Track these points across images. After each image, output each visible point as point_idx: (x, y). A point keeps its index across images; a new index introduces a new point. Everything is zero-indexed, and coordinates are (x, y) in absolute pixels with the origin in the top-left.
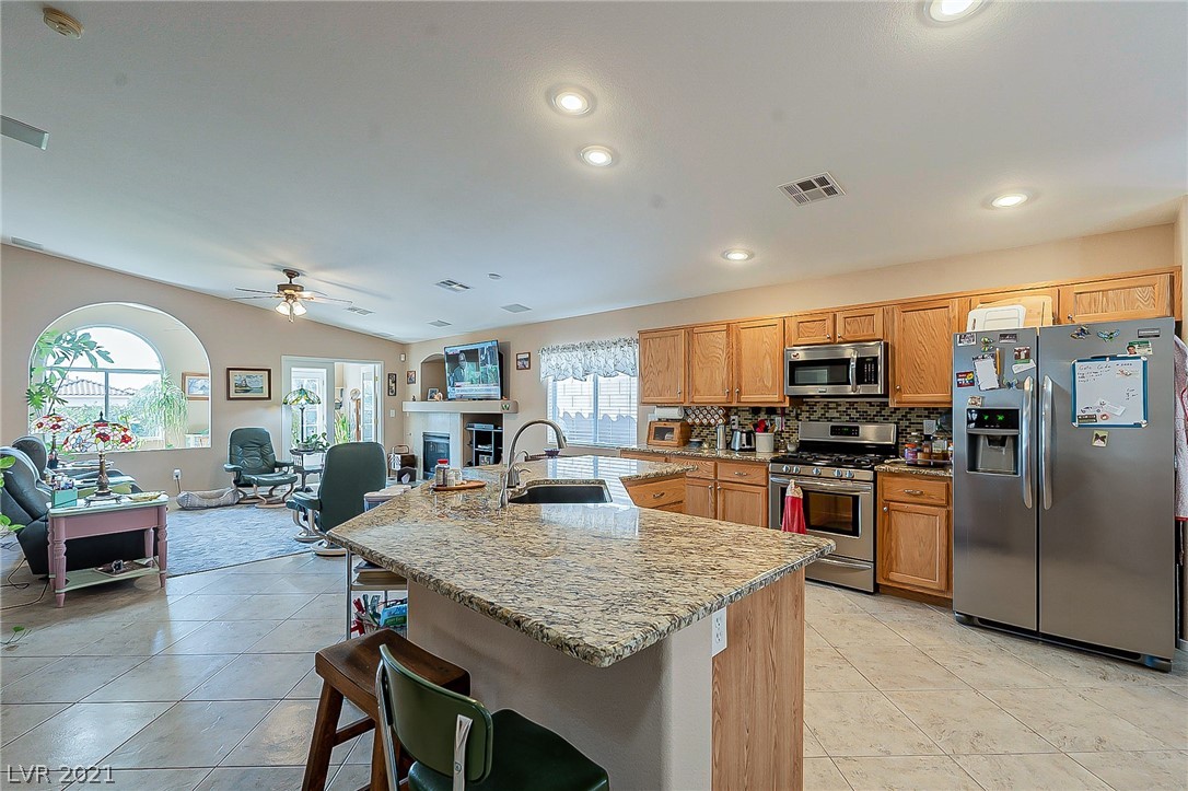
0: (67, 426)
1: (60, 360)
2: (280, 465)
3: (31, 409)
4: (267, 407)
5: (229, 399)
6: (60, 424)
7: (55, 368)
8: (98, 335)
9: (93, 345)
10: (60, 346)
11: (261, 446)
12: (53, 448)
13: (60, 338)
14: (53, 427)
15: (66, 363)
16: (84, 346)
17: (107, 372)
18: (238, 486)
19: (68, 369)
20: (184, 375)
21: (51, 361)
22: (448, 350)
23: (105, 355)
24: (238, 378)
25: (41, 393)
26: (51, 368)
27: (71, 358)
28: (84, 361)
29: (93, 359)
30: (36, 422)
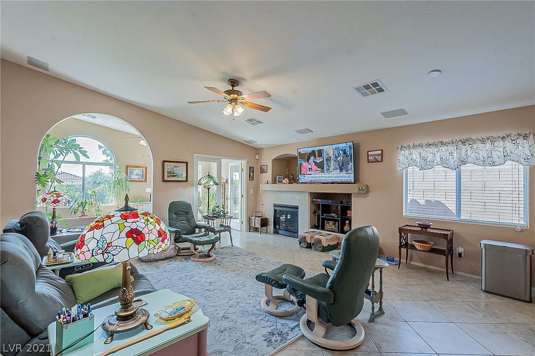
0: (64, 201)
1: (58, 156)
2: (200, 227)
3: (38, 187)
4: (185, 187)
5: (164, 181)
6: (59, 199)
7: (55, 161)
8: (80, 141)
9: (78, 147)
10: (58, 147)
11: (187, 213)
12: (54, 217)
13: (58, 140)
14: (54, 202)
15: (61, 158)
16: (73, 147)
17: (84, 164)
18: (176, 242)
19: (62, 162)
20: (127, 167)
21: (52, 156)
22: (299, 150)
23: (84, 153)
24: (169, 167)
25: (45, 175)
26: (52, 161)
27: (64, 154)
28: (71, 157)
29: (77, 156)
30: (41, 197)
